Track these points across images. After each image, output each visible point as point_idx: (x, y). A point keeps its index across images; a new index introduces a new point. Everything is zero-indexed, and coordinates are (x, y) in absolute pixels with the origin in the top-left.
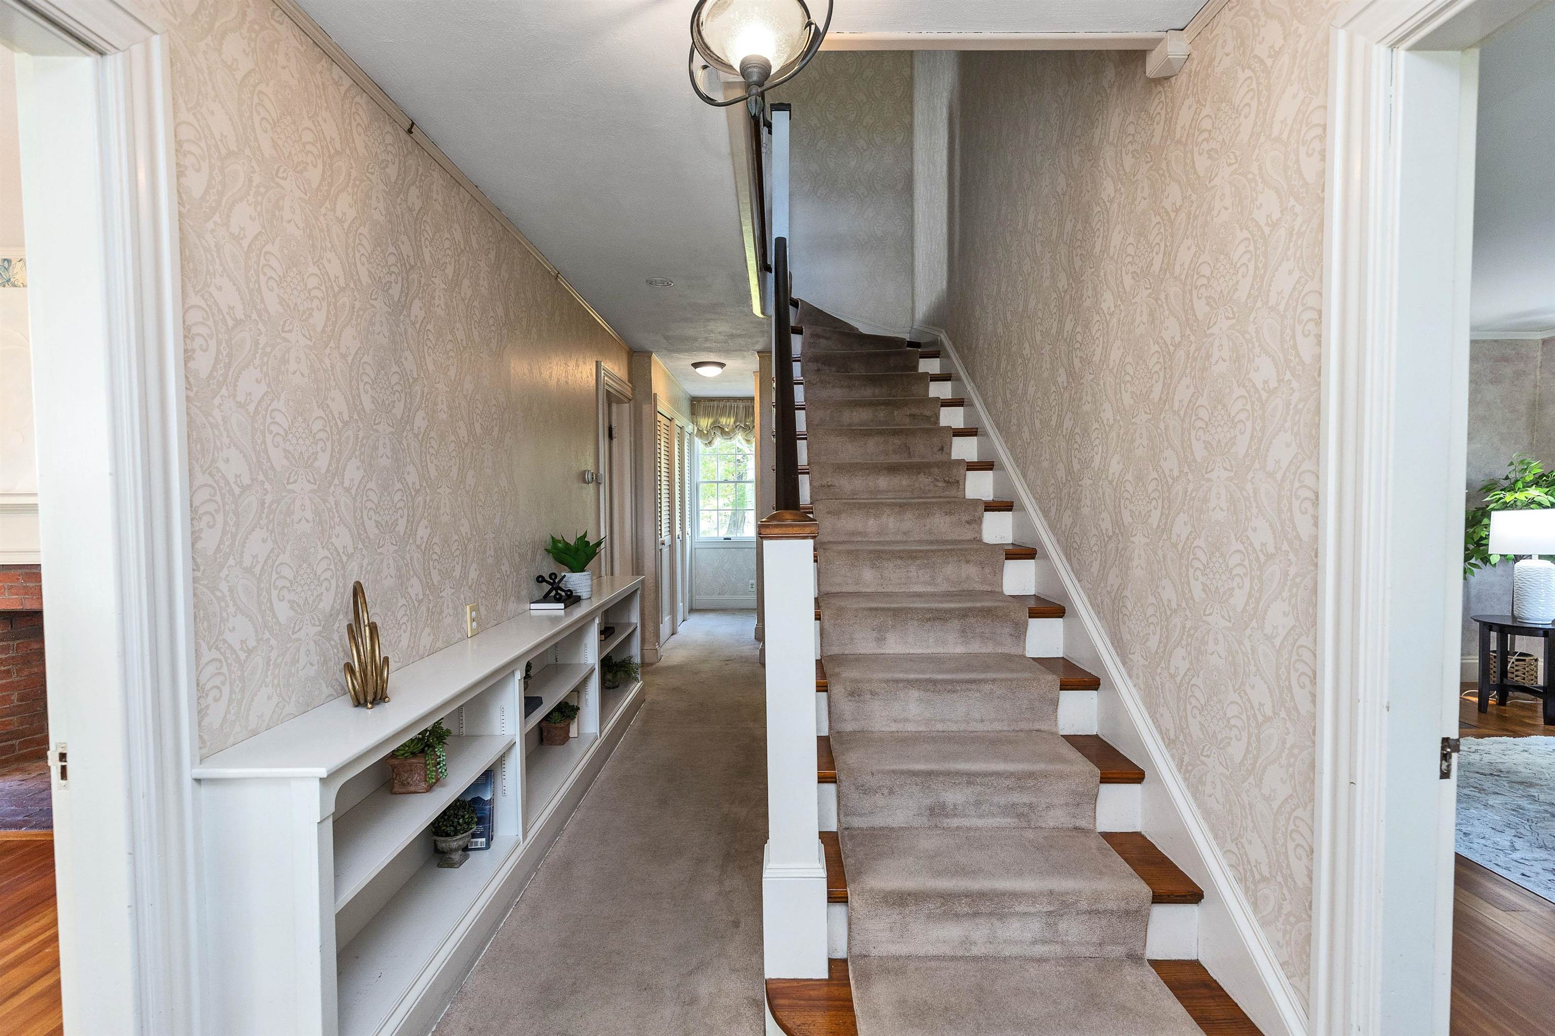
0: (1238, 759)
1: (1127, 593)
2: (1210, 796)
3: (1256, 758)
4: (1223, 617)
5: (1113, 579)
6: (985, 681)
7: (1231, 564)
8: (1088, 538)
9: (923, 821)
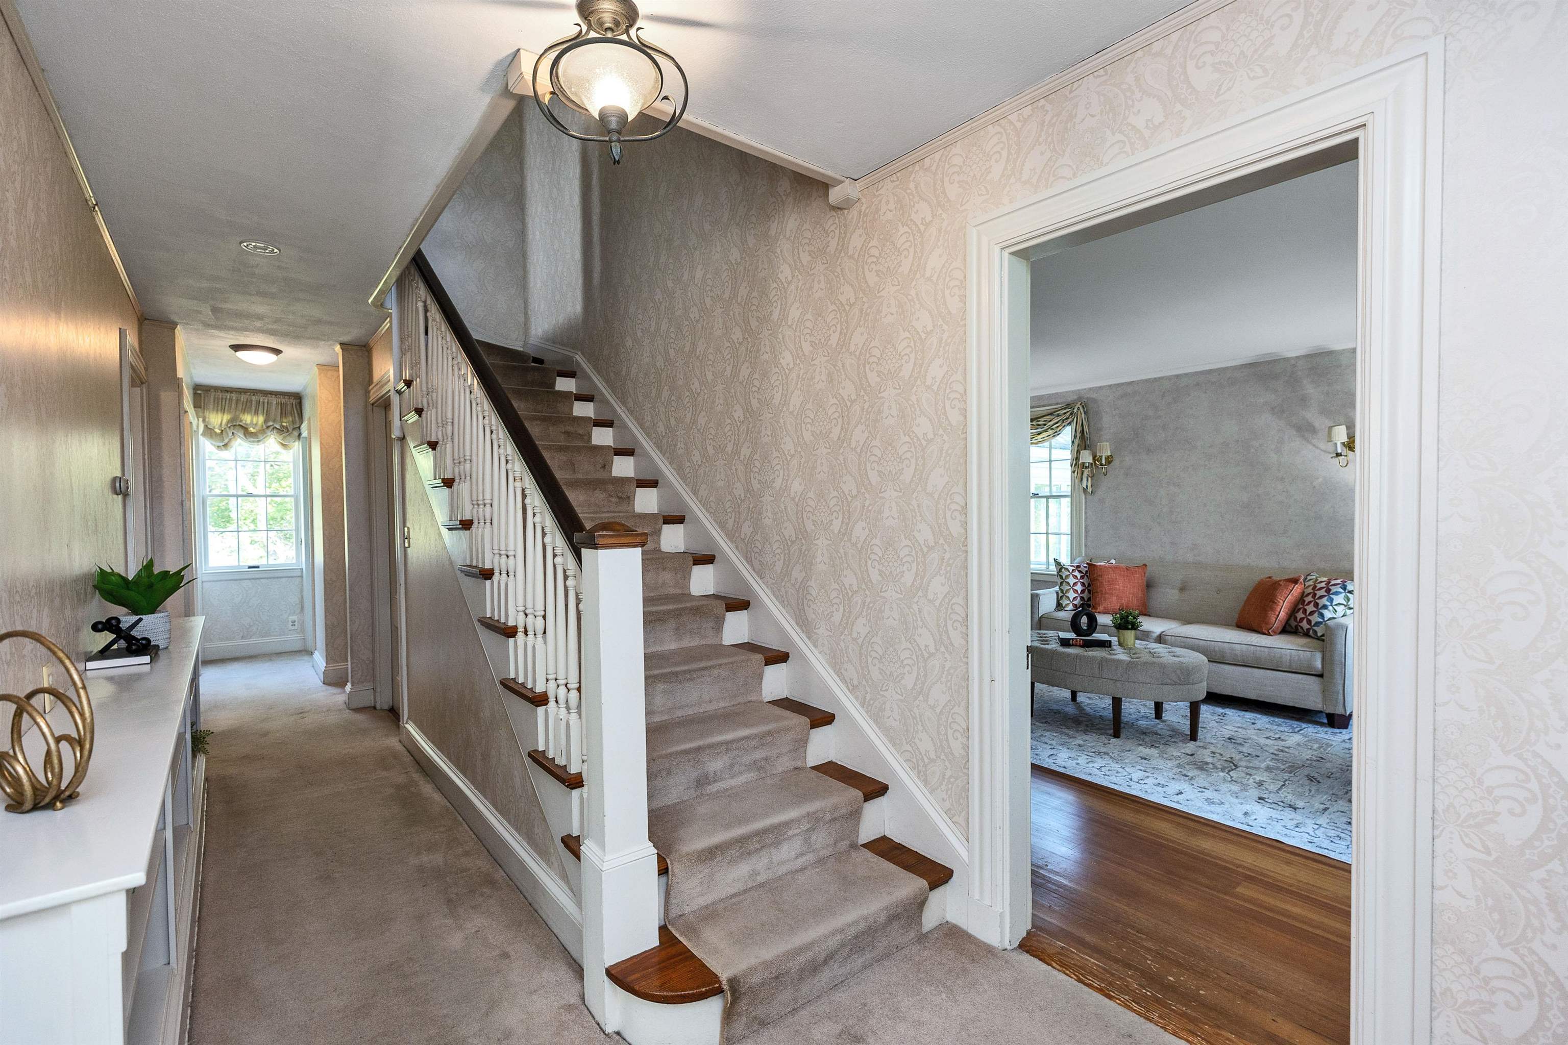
0: (910, 687)
1: (812, 583)
2: (889, 717)
3: (923, 683)
4: (896, 592)
5: (797, 574)
6: (711, 667)
7: (902, 554)
8: (770, 544)
9: (692, 793)
